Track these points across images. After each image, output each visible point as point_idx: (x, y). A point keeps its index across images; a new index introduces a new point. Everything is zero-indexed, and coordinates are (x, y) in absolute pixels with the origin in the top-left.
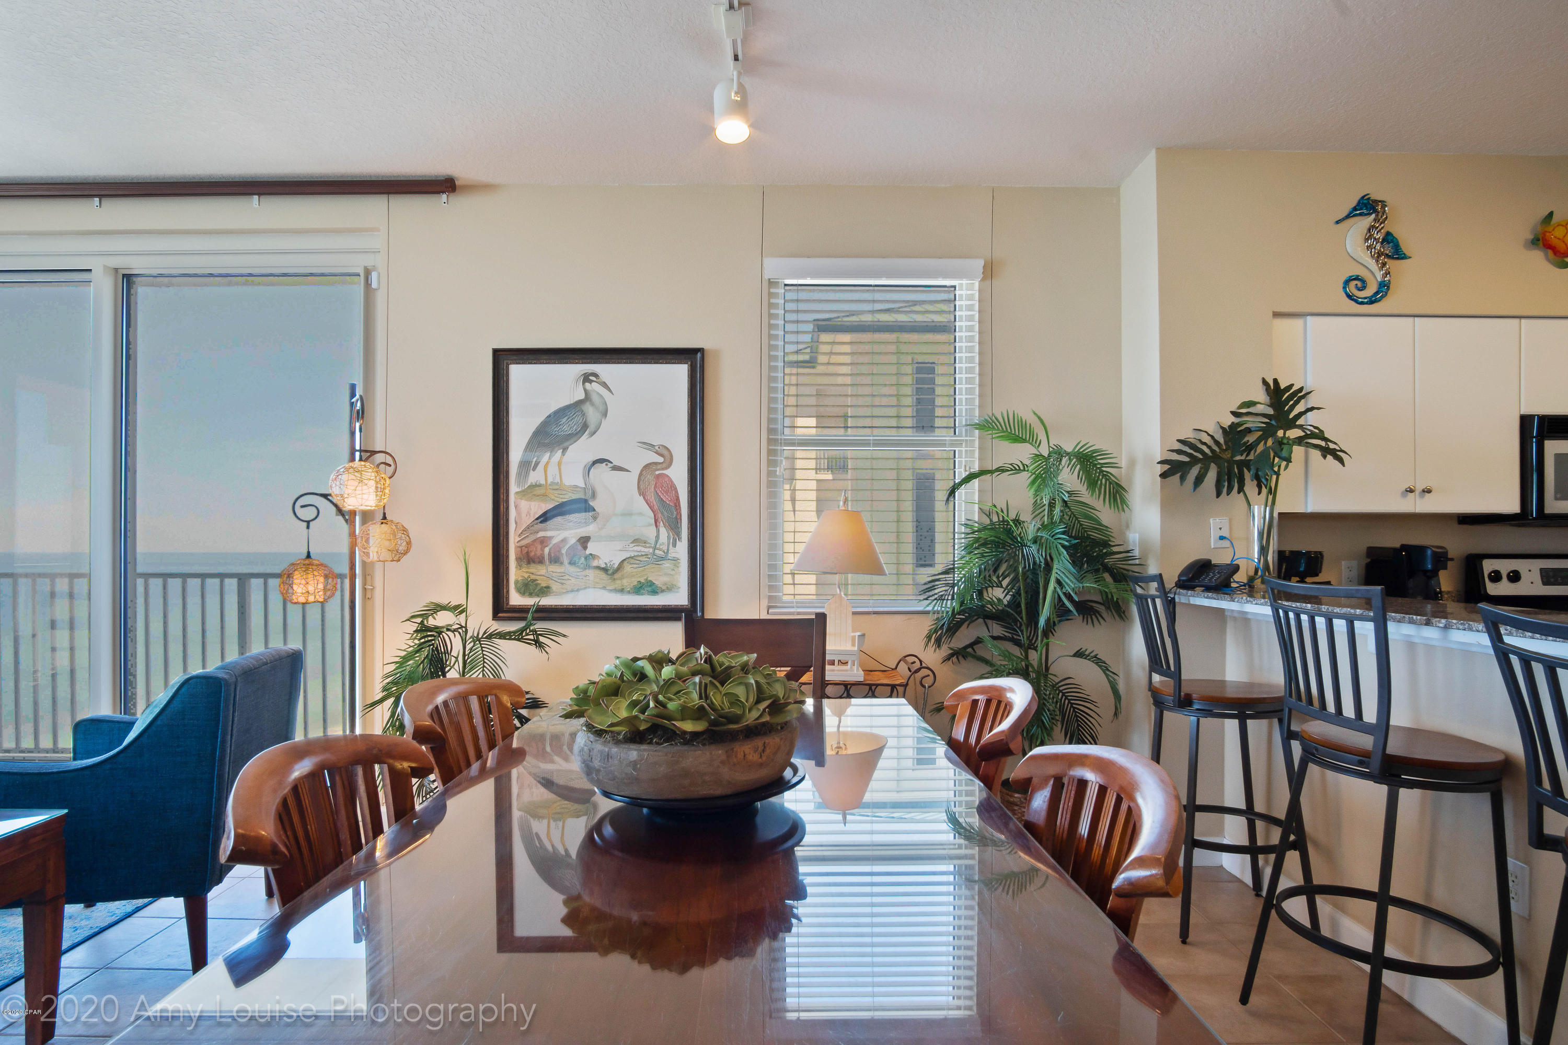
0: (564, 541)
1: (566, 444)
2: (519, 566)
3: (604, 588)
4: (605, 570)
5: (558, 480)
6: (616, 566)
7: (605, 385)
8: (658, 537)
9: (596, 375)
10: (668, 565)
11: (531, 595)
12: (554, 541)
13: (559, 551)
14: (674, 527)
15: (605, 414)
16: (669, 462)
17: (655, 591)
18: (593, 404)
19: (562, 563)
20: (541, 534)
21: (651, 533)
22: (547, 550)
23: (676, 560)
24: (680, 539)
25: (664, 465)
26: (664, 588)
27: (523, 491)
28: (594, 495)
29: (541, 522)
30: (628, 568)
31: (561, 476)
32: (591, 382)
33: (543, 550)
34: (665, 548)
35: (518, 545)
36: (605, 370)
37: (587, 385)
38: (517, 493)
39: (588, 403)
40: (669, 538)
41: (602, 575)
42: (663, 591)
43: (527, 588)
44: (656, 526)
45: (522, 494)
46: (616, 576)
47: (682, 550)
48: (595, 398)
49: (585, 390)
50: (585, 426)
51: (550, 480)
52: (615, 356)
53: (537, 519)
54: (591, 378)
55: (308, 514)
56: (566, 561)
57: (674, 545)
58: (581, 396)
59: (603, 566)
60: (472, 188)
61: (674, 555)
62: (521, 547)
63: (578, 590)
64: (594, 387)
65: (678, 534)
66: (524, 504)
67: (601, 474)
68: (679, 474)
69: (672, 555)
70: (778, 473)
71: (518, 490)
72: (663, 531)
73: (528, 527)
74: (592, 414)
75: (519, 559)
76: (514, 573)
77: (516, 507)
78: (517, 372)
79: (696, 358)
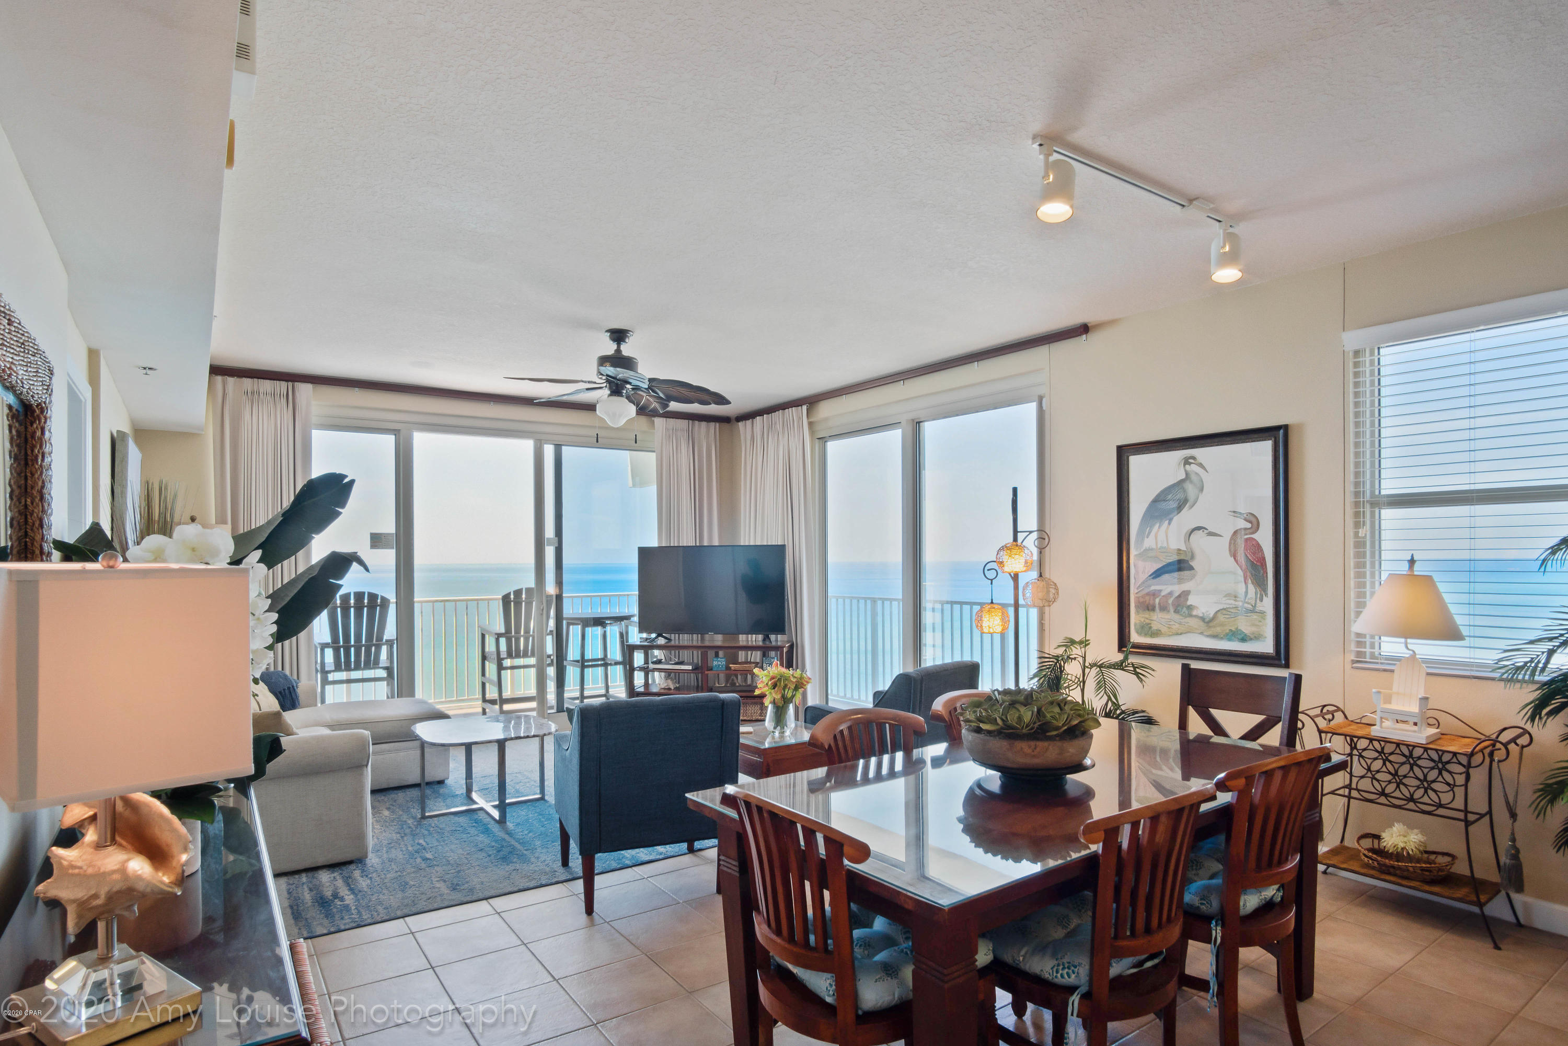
0: (1171, 594)
1: (1171, 516)
2: (1137, 612)
3: (1201, 633)
4: (1202, 619)
5: (1165, 545)
6: (1211, 616)
7: (1201, 465)
8: (1246, 592)
9: (1194, 458)
10: (1255, 617)
11: (1146, 635)
12: (1163, 594)
13: (1167, 602)
14: (1260, 583)
15: (1202, 490)
16: (1256, 525)
17: (1244, 639)
18: (1191, 482)
19: (1169, 611)
20: (1153, 588)
21: (1241, 588)
22: (1157, 601)
23: (1262, 613)
24: (1267, 595)
25: (1251, 531)
26: (1252, 636)
27: (1140, 554)
28: (1193, 557)
29: (1153, 578)
30: (1221, 618)
31: (1167, 543)
32: (1190, 464)
33: (1154, 600)
34: (1253, 603)
35: (1137, 595)
36: (1199, 453)
37: (1187, 466)
38: (1136, 555)
39: (1188, 481)
40: (1256, 593)
41: (1202, 623)
42: (1251, 639)
43: (1145, 629)
44: (1245, 583)
45: (1142, 556)
46: (1211, 624)
47: (1268, 604)
48: (1193, 477)
49: (1186, 471)
50: (1186, 501)
51: (1159, 546)
52: (1209, 441)
53: (1150, 576)
54: (1191, 461)
55: (991, 574)
56: (1172, 610)
57: (1261, 600)
58: (1183, 476)
59: (1201, 615)
60: (1099, 326)
61: (1261, 609)
62: (1138, 598)
63: (1181, 634)
64: (1193, 468)
65: (1264, 590)
66: (1141, 564)
67: (1199, 540)
68: (1265, 538)
69: (1259, 608)
70: (1360, 535)
71: (1136, 553)
72: (1251, 588)
73: (1143, 583)
74: (1191, 490)
75: (1137, 607)
76: (1135, 618)
77: (1135, 566)
78: (1136, 462)
79: (1279, 434)
